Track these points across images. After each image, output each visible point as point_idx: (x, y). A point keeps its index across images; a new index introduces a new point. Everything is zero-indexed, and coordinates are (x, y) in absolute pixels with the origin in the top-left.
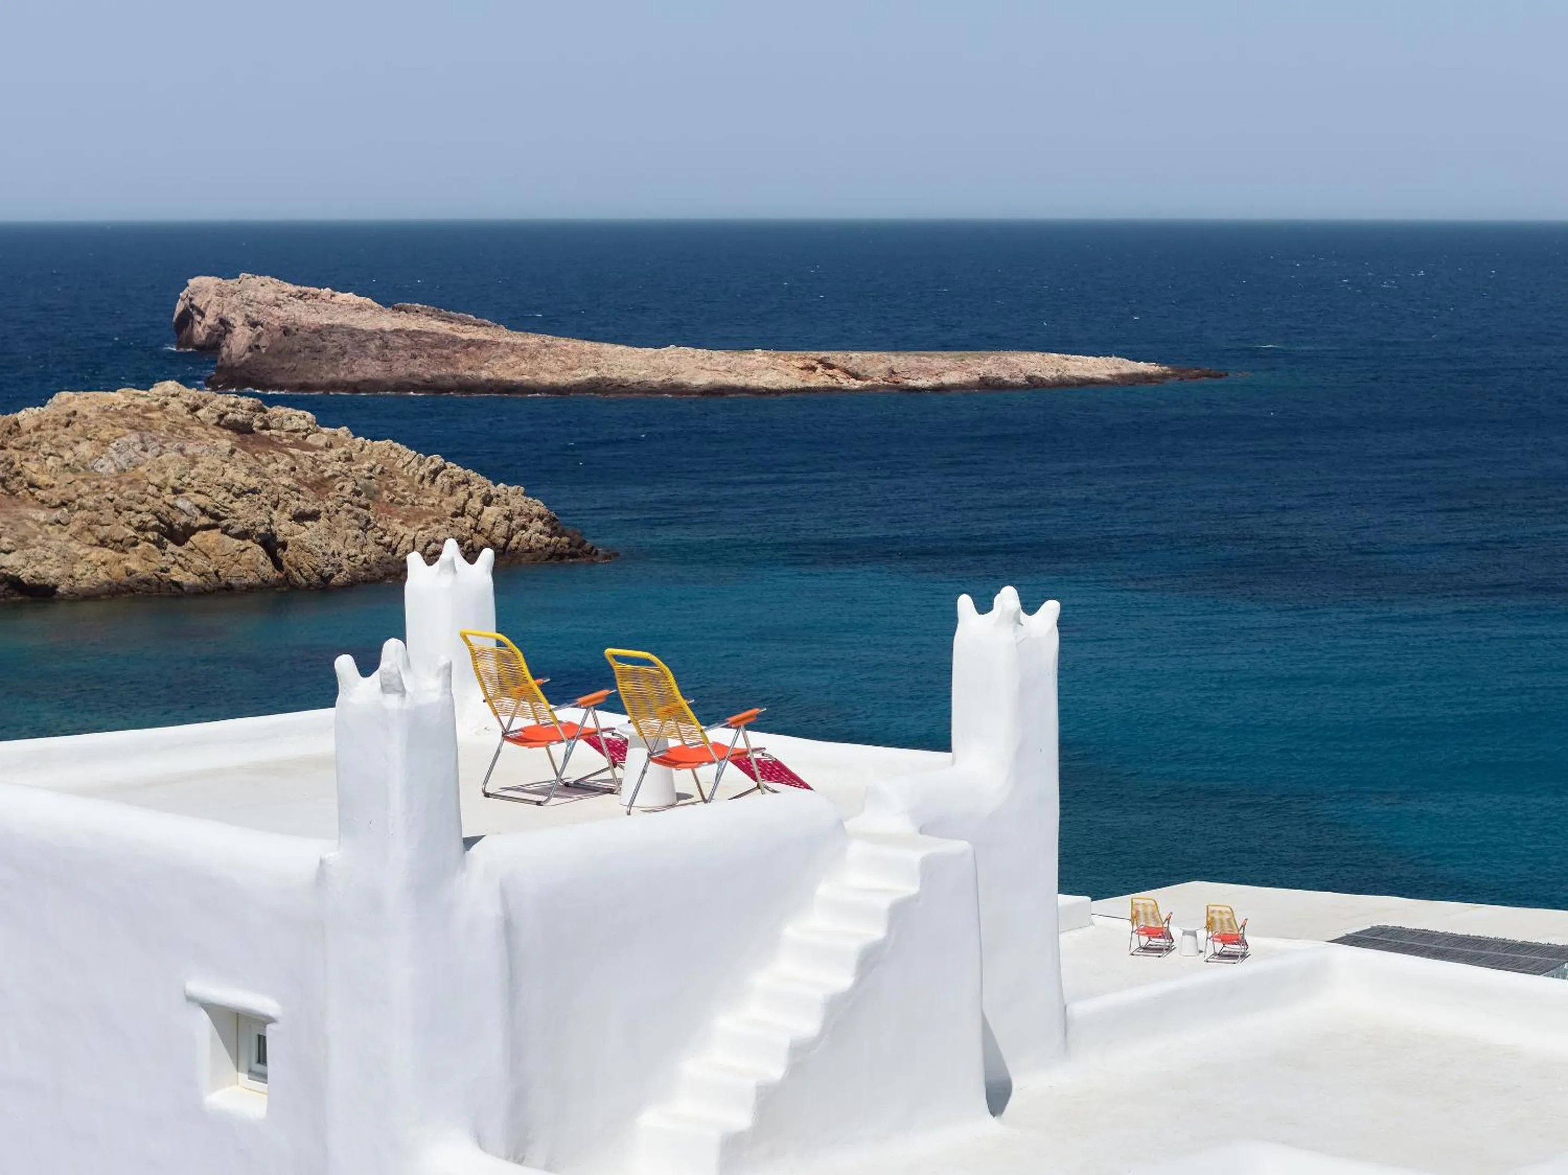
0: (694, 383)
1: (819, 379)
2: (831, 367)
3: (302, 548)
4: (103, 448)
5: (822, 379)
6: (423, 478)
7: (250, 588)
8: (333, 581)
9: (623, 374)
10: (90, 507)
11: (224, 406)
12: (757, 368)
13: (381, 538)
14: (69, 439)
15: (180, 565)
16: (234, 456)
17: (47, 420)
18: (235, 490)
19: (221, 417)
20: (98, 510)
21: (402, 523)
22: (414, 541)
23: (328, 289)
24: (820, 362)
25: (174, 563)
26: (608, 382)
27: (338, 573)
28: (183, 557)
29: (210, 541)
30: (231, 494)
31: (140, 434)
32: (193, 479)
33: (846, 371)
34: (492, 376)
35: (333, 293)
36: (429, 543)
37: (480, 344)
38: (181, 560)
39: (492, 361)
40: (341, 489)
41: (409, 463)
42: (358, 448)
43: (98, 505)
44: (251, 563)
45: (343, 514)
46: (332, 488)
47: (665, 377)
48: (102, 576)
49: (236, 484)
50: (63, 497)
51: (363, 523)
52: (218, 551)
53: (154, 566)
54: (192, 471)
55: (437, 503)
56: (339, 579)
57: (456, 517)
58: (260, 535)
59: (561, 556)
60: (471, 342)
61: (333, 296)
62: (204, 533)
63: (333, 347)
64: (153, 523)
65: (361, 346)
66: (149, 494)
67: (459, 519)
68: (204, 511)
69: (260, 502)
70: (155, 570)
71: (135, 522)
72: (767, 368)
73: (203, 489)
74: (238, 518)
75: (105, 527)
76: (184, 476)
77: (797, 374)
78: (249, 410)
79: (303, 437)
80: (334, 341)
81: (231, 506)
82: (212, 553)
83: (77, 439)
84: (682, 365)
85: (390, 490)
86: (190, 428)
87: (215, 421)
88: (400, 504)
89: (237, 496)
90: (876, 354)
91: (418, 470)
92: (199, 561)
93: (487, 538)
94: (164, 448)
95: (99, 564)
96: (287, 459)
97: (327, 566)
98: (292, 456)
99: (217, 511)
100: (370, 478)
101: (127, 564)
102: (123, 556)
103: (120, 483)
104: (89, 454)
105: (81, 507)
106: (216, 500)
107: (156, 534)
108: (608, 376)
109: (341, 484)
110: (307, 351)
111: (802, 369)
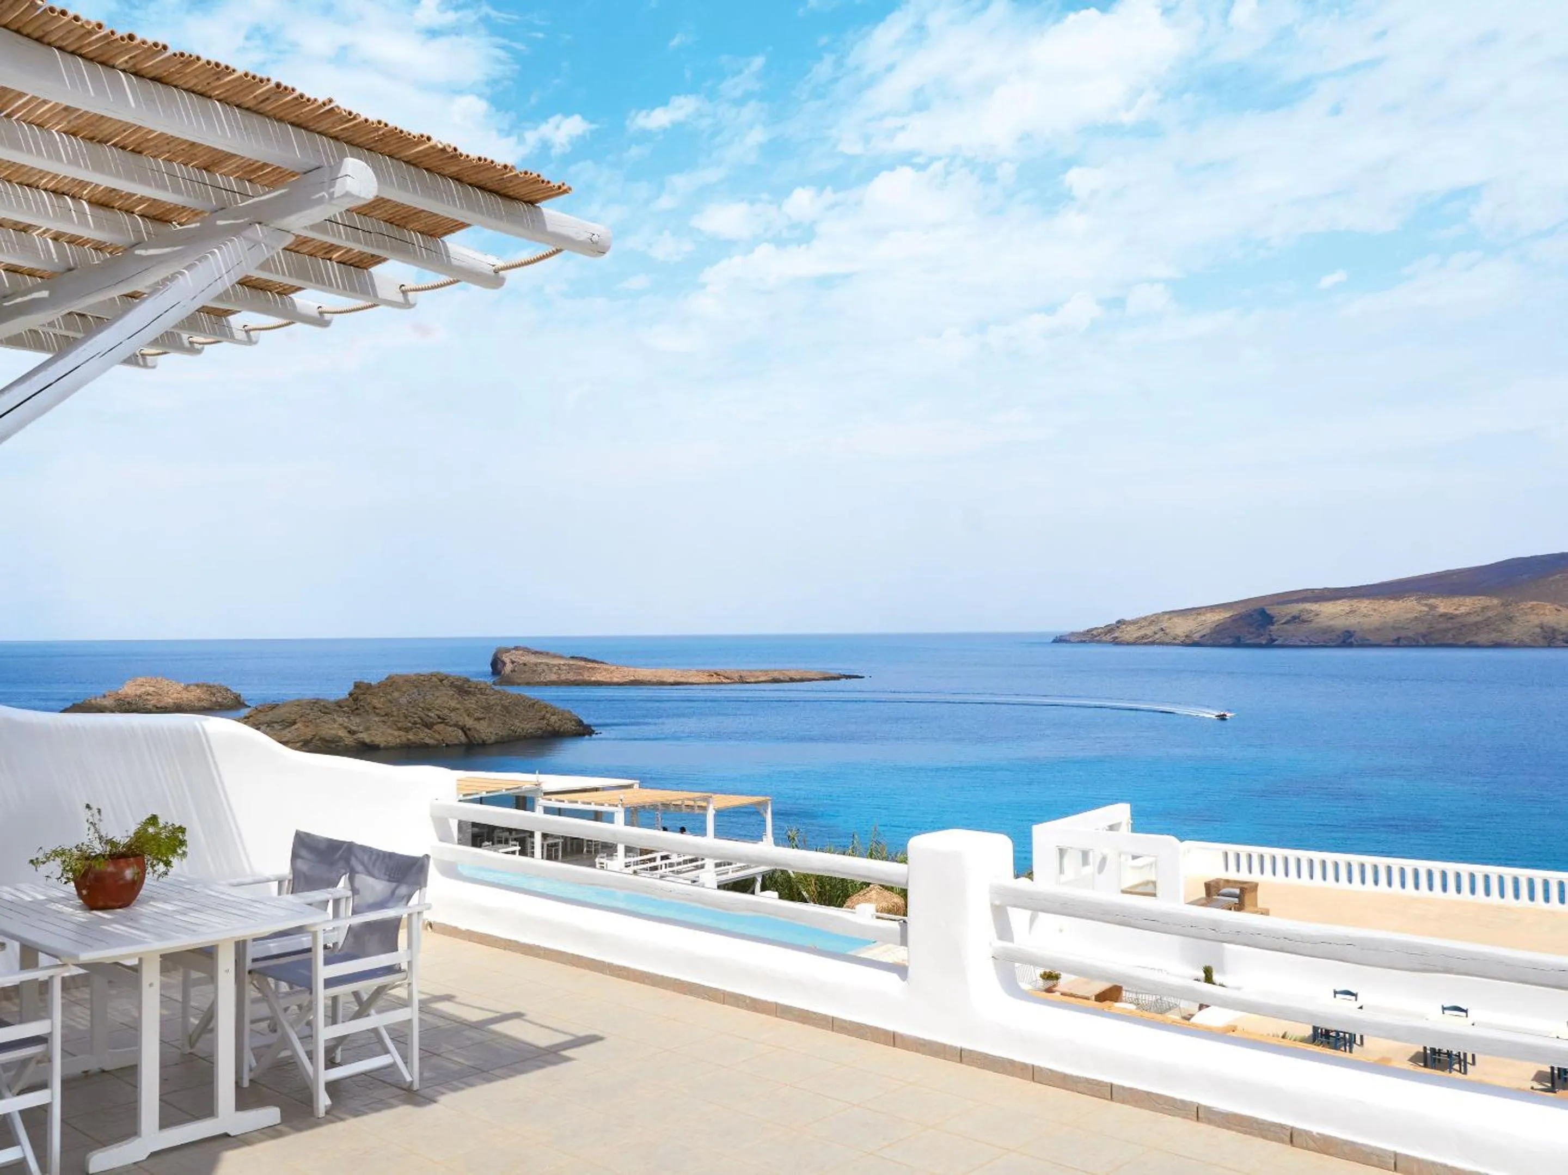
0: (668, 681)
1: (714, 680)
2: (720, 675)
3: (477, 731)
4: (403, 694)
5: (716, 679)
7: (456, 745)
9: (643, 678)
10: (396, 716)
12: (693, 676)
13: (511, 727)
14: (391, 691)
15: (429, 737)
16: (454, 697)
19: (452, 683)
20: (399, 717)
21: (519, 722)
24: (715, 673)
25: (427, 736)
26: (637, 681)
29: (441, 728)
30: (450, 710)
32: (436, 705)
33: (724, 677)
34: (596, 679)
37: (593, 669)
38: (429, 735)
43: (399, 715)
44: (457, 736)
45: (496, 719)
47: (658, 679)
48: (397, 741)
49: (452, 707)
50: (386, 712)
52: (444, 732)
54: (436, 702)
56: (490, 742)
58: (460, 726)
60: (591, 668)
62: (439, 725)
64: (419, 721)
66: (419, 711)
68: (439, 717)
71: (412, 721)
74: (452, 720)
75: (401, 723)
77: (706, 678)
81: (450, 715)
82: (442, 732)
86: (439, 687)
87: (450, 685)
89: (452, 711)
92: (437, 736)
94: (426, 694)
95: (397, 736)
99: (444, 717)
103: (408, 707)
104: (398, 696)
105: (392, 716)
106: (444, 713)
107: (420, 725)
111: (708, 676)
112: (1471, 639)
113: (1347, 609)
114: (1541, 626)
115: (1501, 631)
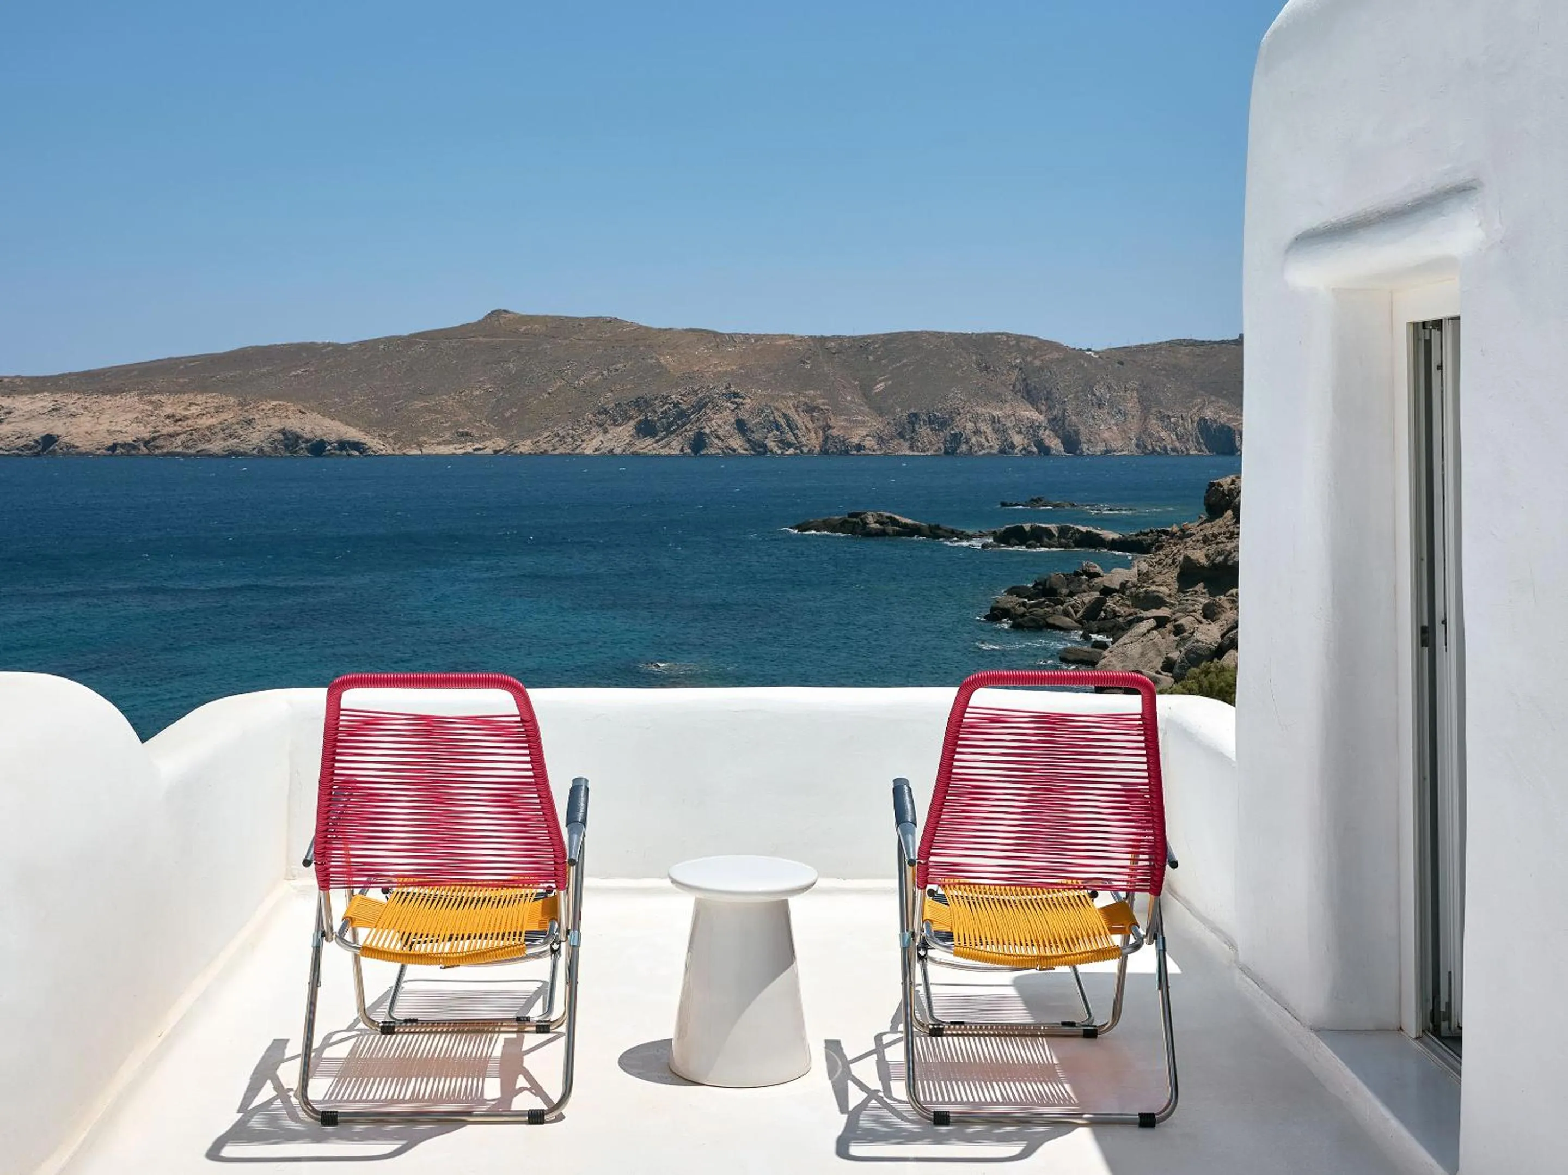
112: (203, 447)
113: (50, 406)
114: (283, 432)
115: (238, 437)
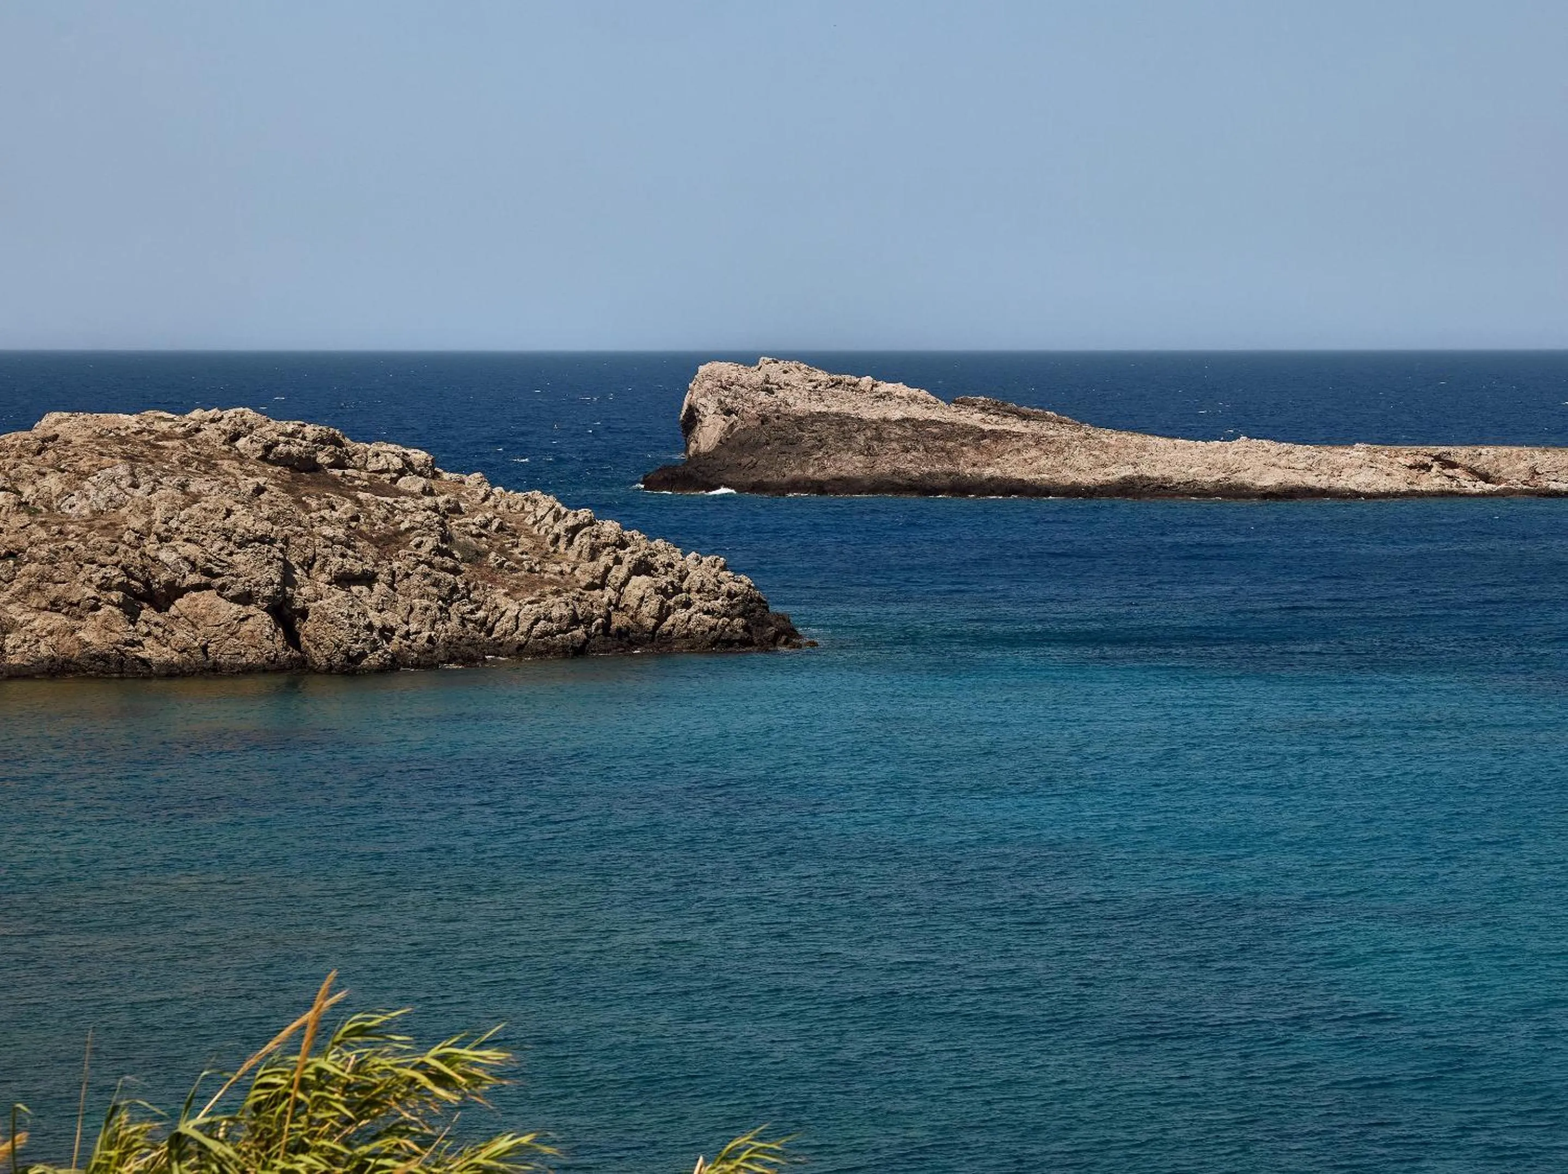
0: (1259, 483)
1: (1433, 481)
2: (1453, 465)
3: (325, 617)
4: (79, 482)
5: (1437, 481)
6: (557, 538)
8: (364, 662)
9: (1167, 473)
10: (43, 558)
11: (275, 435)
12: (1350, 466)
13: (472, 612)
14: (32, 469)
15: (156, 637)
16: (261, 496)
17: (13, 446)
18: (235, 537)
19: (268, 448)
20: (54, 563)
21: (506, 594)
22: (517, 617)
23: (869, 378)
24: (1437, 458)
25: (148, 634)
26: (1145, 483)
27: (372, 652)
28: (161, 626)
29: (200, 606)
30: (231, 544)
31: (131, 466)
32: (183, 522)
33: (1472, 471)
34: (998, 473)
35: (875, 382)
36: (537, 621)
37: (997, 436)
38: (158, 631)
39: (1006, 456)
40: (418, 546)
41: (543, 517)
42: (479, 498)
43: (52, 555)
44: (253, 637)
45: (415, 579)
46: (406, 545)
47: (1221, 476)
48: (44, 650)
49: (238, 530)
50: (12, 545)
51: (445, 591)
52: (210, 620)
53: (115, 637)
54: (182, 513)
55: (569, 570)
56: (373, 660)
57: (594, 589)
58: (265, 599)
59: (729, 643)
60: (986, 434)
61: (874, 386)
62: (194, 594)
63: (811, 438)
64: (119, 580)
65: (847, 438)
66: (124, 542)
67: (598, 592)
68: (193, 565)
69: (271, 555)
70: (117, 642)
71: (97, 577)
72: (1361, 467)
73: (195, 537)
74: (238, 576)
75: (59, 585)
76: (171, 518)
77: (1403, 474)
78: (314, 441)
79: (392, 479)
80: (814, 431)
81: (229, 560)
82: (202, 623)
83: (44, 470)
84: (1247, 462)
85: (502, 551)
86: (220, 462)
87: (259, 454)
88: (513, 570)
89: (241, 545)
90: (1515, 450)
91: (552, 527)
92: (182, 633)
93: (632, 618)
94: (161, 483)
95: (44, 634)
96: (348, 504)
97: (356, 642)
98: (358, 501)
99: (209, 565)
100: (480, 535)
101: (81, 634)
102: (77, 624)
103: (91, 528)
104: (57, 489)
105: (32, 559)
106: (210, 550)
107: (121, 594)
108: (1148, 474)
109: (418, 539)
110: (777, 443)
111: (1411, 467)
